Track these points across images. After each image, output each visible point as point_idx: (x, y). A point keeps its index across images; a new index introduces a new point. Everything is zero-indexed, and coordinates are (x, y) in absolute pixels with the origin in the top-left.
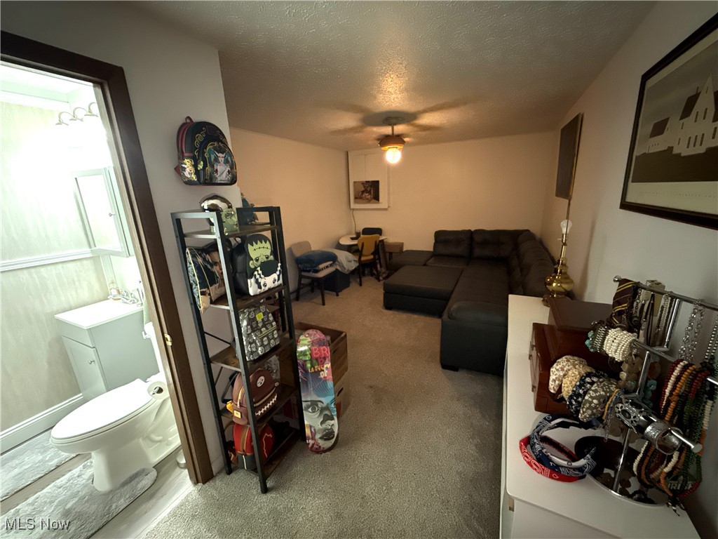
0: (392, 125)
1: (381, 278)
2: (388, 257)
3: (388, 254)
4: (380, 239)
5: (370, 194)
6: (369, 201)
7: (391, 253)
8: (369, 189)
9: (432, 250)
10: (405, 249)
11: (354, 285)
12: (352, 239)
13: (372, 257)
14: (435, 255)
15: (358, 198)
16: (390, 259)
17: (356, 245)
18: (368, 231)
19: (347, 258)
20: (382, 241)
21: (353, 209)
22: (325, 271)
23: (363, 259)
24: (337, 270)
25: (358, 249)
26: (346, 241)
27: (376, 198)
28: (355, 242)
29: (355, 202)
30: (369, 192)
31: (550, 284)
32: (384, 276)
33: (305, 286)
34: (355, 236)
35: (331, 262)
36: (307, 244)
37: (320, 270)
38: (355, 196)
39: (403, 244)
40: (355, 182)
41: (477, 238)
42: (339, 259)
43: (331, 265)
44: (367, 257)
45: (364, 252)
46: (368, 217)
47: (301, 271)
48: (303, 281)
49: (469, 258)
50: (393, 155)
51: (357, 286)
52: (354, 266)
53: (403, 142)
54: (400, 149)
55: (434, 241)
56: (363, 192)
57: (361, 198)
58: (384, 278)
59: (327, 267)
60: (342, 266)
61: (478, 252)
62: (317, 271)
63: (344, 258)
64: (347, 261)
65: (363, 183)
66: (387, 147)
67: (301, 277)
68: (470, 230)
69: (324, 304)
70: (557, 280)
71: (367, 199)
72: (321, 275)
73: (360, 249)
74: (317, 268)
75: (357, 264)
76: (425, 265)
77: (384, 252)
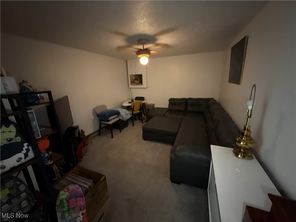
0: (143, 44)
1: (144, 121)
2: (147, 111)
3: (147, 110)
4: (143, 103)
5: (138, 81)
6: (137, 84)
7: (148, 109)
8: (137, 78)
9: (167, 107)
10: (155, 107)
11: (130, 125)
12: (129, 103)
13: (139, 111)
14: (169, 110)
15: (132, 83)
16: (148, 112)
17: (131, 106)
18: (138, 98)
19: (125, 113)
20: (144, 103)
21: (131, 88)
22: (113, 120)
23: (134, 112)
24: (120, 119)
25: (132, 108)
26: (126, 104)
27: (141, 83)
28: (130, 105)
29: (131, 85)
30: (138, 80)
31: (239, 142)
32: (145, 120)
33: (103, 128)
34: (131, 101)
35: (117, 116)
36: (105, 106)
37: (110, 120)
38: (131, 82)
39: (154, 104)
40: (130, 75)
41: (189, 102)
42: (121, 114)
43: (116, 117)
44: (136, 112)
45: (135, 109)
46: (137, 91)
47: (100, 120)
48: (102, 126)
49: (185, 112)
50: (144, 60)
51: (132, 125)
52: (129, 116)
53: (149, 53)
54: (147, 57)
55: (169, 103)
56: (135, 80)
57: (134, 83)
58: (145, 122)
59: (114, 118)
60: (123, 117)
61: (189, 109)
62: (108, 121)
63: (124, 113)
64: (125, 115)
65: (134, 76)
66: (140, 56)
67: (101, 124)
68: (186, 98)
69: (112, 137)
70: (243, 140)
71: (137, 83)
72: (110, 123)
73: (132, 107)
74: (108, 119)
75: (131, 116)
76: (164, 116)
77: (146, 109)
